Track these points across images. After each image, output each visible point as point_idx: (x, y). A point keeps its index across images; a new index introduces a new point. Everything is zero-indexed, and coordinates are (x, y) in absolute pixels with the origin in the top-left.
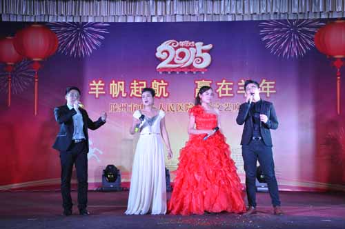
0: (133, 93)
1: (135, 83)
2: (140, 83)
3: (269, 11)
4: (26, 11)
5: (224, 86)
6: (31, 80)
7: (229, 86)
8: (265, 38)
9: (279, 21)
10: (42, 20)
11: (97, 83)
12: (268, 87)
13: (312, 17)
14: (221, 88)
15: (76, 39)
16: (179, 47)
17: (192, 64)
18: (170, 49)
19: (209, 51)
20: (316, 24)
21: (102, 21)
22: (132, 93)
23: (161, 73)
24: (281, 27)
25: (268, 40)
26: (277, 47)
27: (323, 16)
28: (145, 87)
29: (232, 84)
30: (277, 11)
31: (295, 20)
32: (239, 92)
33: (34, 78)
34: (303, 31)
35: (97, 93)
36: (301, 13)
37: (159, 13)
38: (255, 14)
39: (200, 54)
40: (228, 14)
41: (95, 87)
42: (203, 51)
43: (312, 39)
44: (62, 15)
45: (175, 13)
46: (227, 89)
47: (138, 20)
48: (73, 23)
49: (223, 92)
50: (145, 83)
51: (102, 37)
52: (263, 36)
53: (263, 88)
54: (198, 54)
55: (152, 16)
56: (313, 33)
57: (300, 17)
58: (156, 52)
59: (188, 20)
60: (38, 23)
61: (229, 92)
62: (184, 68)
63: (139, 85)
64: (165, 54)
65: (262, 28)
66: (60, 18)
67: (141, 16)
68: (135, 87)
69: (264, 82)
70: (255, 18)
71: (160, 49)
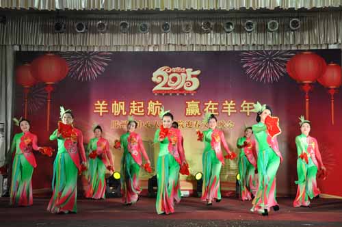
0: (132, 112)
1: (134, 103)
2: (138, 103)
3: (248, 43)
4: (42, 43)
5: (211, 106)
7: (215, 106)
8: (245, 66)
9: (257, 51)
10: (55, 50)
11: (101, 103)
12: (248, 107)
13: (284, 48)
14: (207, 107)
15: (84, 65)
16: (172, 72)
17: (183, 87)
18: (165, 74)
19: (197, 76)
20: (287, 54)
21: (106, 50)
23: (156, 94)
24: (258, 56)
25: (248, 67)
26: (255, 73)
27: (293, 48)
28: (142, 107)
29: (217, 104)
30: (255, 43)
31: (269, 51)
32: (223, 111)
33: (47, 99)
34: (277, 60)
35: (101, 111)
36: (274, 45)
37: (155, 43)
38: (237, 45)
39: (190, 78)
40: (214, 45)
41: (99, 106)
42: (192, 76)
43: (285, 67)
44: (72, 46)
45: (168, 43)
46: (213, 108)
47: (137, 50)
48: (82, 52)
49: (210, 111)
50: (142, 103)
51: (106, 64)
52: (244, 64)
53: (244, 108)
54: (188, 79)
55: (149, 46)
56: (286, 62)
57: (274, 49)
58: (152, 76)
59: (180, 50)
60: (51, 52)
61: (215, 111)
62: (176, 90)
63: (137, 105)
64: (160, 78)
65: (243, 57)
66: (70, 48)
67: (140, 46)
68: (134, 107)
69: (244, 103)
70: (236, 49)
71: (155, 74)
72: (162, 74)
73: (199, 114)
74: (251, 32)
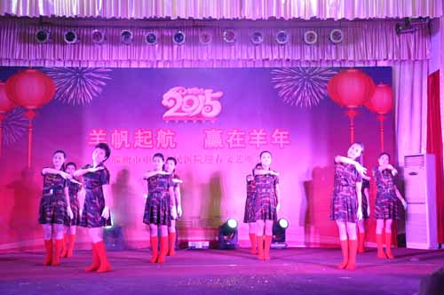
0: (138, 143)
1: (139, 133)
2: (146, 132)
3: (281, 57)
4: (20, 55)
5: (236, 137)
6: (24, 129)
7: (241, 136)
8: (277, 86)
9: (293, 69)
10: (38, 65)
11: (98, 132)
12: (281, 137)
13: (325, 65)
14: (231, 138)
15: (75, 85)
16: (187, 94)
17: (201, 113)
18: (178, 96)
20: (328, 72)
21: (103, 66)
22: (136, 143)
23: (167, 122)
24: (293, 75)
25: (280, 88)
26: (290, 95)
27: (336, 65)
28: (150, 137)
29: (243, 133)
30: (290, 58)
31: (307, 68)
32: (252, 142)
33: (28, 128)
34: (316, 80)
36: (314, 61)
37: (166, 58)
38: (268, 60)
39: (209, 101)
40: (239, 60)
41: (96, 136)
43: (325, 88)
44: (59, 60)
45: (182, 58)
46: (238, 139)
47: (143, 65)
48: (73, 68)
49: (235, 142)
50: (150, 133)
51: (103, 83)
52: (276, 84)
53: (276, 138)
54: (207, 102)
55: (158, 61)
56: (326, 82)
57: (313, 65)
58: (162, 99)
59: (196, 66)
60: (33, 68)
61: (241, 142)
62: (193, 116)
63: (144, 135)
64: (172, 102)
65: (274, 75)
66: (57, 62)
67: (147, 61)
68: (139, 137)
69: (277, 131)
70: (267, 66)
71: (166, 96)
72: (174, 96)
73: (221, 146)
74: (284, 45)
